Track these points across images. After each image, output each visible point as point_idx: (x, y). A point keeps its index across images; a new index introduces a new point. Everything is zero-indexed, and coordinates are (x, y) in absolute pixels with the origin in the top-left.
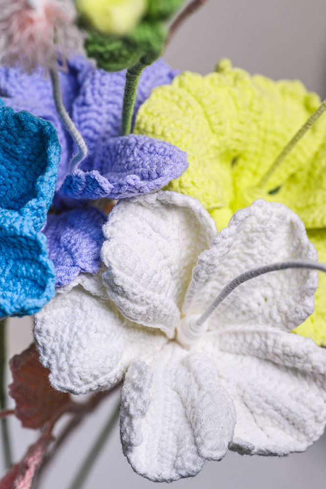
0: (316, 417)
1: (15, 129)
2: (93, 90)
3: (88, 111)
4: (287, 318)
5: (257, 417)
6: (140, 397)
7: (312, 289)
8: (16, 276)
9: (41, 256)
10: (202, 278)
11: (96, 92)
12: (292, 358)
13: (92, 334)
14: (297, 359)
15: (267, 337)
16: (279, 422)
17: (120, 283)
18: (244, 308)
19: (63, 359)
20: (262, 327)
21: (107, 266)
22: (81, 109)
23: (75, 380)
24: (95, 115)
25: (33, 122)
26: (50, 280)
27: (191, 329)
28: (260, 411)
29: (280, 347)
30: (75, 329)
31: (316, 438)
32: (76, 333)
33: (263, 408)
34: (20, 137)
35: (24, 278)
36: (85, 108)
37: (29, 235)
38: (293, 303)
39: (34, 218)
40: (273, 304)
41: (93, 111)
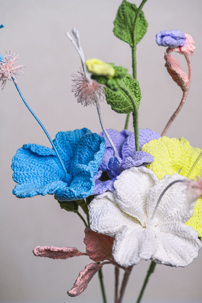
0: (190, 255)
1: (92, 139)
2: (130, 140)
3: (127, 147)
4: (183, 218)
5: (168, 253)
6: (121, 235)
7: (192, 207)
8: (83, 186)
9: (91, 178)
10: (151, 198)
11: (131, 140)
12: (183, 233)
13: (108, 213)
14: (185, 233)
15: (175, 225)
16: (176, 256)
17: (119, 195)
18: (169, 215)
19: (97, 220)
20: (174, 222)
21: (115, 188)
22: (125, 146)
23: (99, 227)
24: (130, 149)
25: (98, 136)
26: (92, 187)
27: (149, 221)
28: (169, 251)
29: (180, 228)
30: (103, 211)
31: (189, 263)
32: (103, 212)
33: (171, 250)
34: (93, 142)
35: (85, 187)
36: (126, 146)
37: (87, 171)
38: (186, 213)
39: (92, 168)
40: (180, 214)
41: (129, 147)
